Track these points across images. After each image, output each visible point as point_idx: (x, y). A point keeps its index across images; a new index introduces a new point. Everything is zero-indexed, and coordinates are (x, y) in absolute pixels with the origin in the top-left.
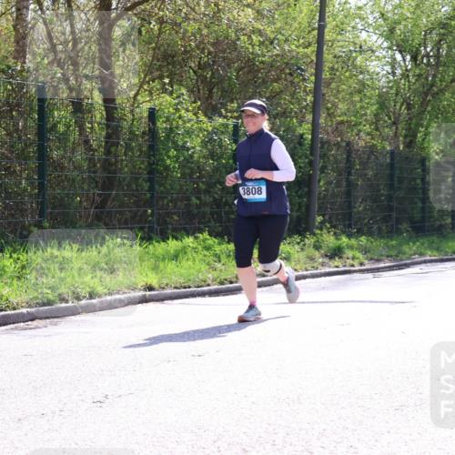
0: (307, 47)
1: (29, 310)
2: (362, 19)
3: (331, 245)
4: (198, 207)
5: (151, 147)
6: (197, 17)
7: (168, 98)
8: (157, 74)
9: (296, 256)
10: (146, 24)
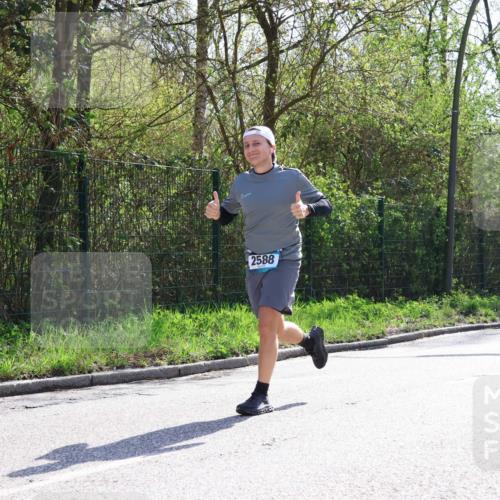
0: (442, 132)
1: (206, 362)
2: (491, 106)
3: (465, 303)
4: (348, 272)
6: (347, 109)
7: (322, 179)
8: (312, 159)
9: (435, 313)
10: (303, 117)
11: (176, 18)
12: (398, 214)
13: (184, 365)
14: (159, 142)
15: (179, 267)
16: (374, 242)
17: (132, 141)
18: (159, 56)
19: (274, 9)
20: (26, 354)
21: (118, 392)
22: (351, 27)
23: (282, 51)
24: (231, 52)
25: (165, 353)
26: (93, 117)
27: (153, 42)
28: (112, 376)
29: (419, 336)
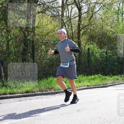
4: (98, 68)
5: (88, 56)
6: (98, 28)
7: (92, 46)
8: (89, 41)
9: (120, 79)
10: (87, 30)
11: (56, 6)
12: (111, 54)
13: (58, 91)
14: (52, 36)
15: (56, 67)
17: (45, 36)
18: (52, 15)
19: (80, 4)
20: (19, 88)
21: (42, 97)
22: (99, 8)
23: (82, 14)
24: (70, 14)
25: (53, 88)
26: (36, 30)
27: (51, 12)
28: (40, 94)
29: (116, 85)
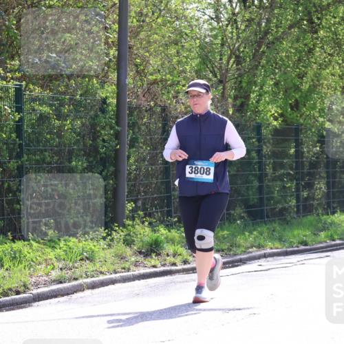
3: (146, 239)
16: (10, 151)
